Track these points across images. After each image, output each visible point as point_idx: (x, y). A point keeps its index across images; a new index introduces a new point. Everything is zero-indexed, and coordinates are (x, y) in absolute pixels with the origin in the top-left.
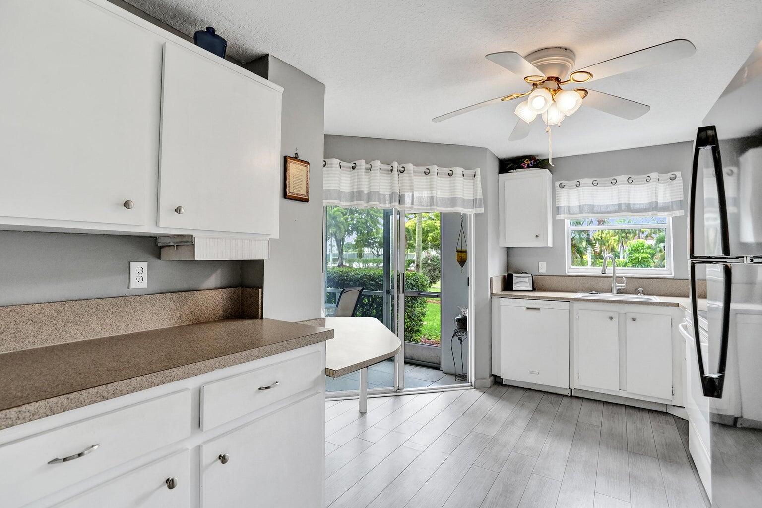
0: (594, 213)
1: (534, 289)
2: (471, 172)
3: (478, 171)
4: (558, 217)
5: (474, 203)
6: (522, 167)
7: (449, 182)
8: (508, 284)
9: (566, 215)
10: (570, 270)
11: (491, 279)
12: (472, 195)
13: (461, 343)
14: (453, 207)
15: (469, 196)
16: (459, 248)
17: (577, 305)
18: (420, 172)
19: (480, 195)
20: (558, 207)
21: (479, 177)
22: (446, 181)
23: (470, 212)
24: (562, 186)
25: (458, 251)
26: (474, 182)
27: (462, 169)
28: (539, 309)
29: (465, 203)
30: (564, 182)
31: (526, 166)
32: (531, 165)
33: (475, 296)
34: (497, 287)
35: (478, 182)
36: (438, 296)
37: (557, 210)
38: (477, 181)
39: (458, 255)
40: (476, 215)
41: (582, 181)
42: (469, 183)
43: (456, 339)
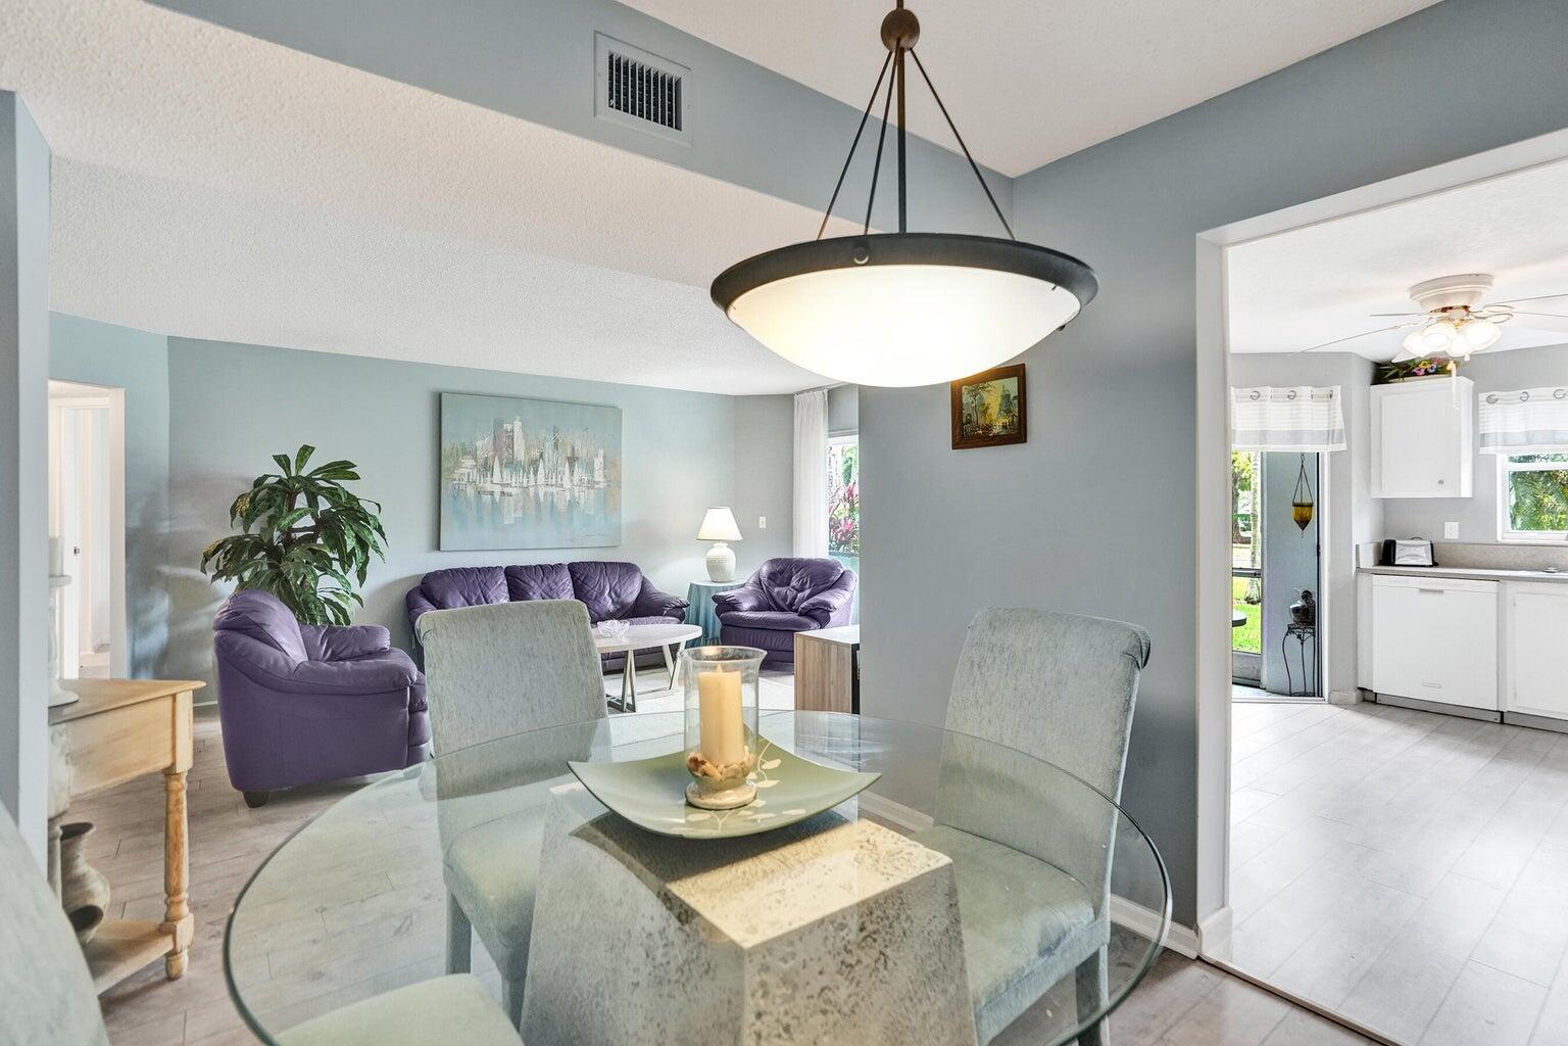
0: (1555, 443)
1: (1435, 564)
2: (1325, 391)
3: (1337, 390)
4: (1483, 451)
5: (1330, 436)
6: (1415, 375)
7: (1289, 408)
8: (1386, 555)
9: (1500, 448)
10: (1505, 535)
11: (1357, 546)
12: (1326, 425)
13: (1302, 644)
14: (1295, 443)
15: (1322, 425)
16: (1298, 501)
17: (1512, 587)
18: (1245, 397)
19: (1339, 424)
20: (1484, 435)
21: (1338, 398)
22: (1286, 407)
23: (1325, 450)
24: (1491, 401)
25: (1295, 505)
26: (1329, 406)
27: (1310, 388)
28: (1441, 592)
29: (1315, 436)
30: (1498, 394)
31: (1423, 372)
32: (1431, 371)
33: (1330, 569)
34: (1368, 559)
35: (1337, 406)
36: (1255, 574)
37: (1481, 439)
38: (1335, 404)
39: (1296, 511)
40: (1333, 454)
41: (1532, 392)
42: (1322, 407)
43: (1293, 638)
